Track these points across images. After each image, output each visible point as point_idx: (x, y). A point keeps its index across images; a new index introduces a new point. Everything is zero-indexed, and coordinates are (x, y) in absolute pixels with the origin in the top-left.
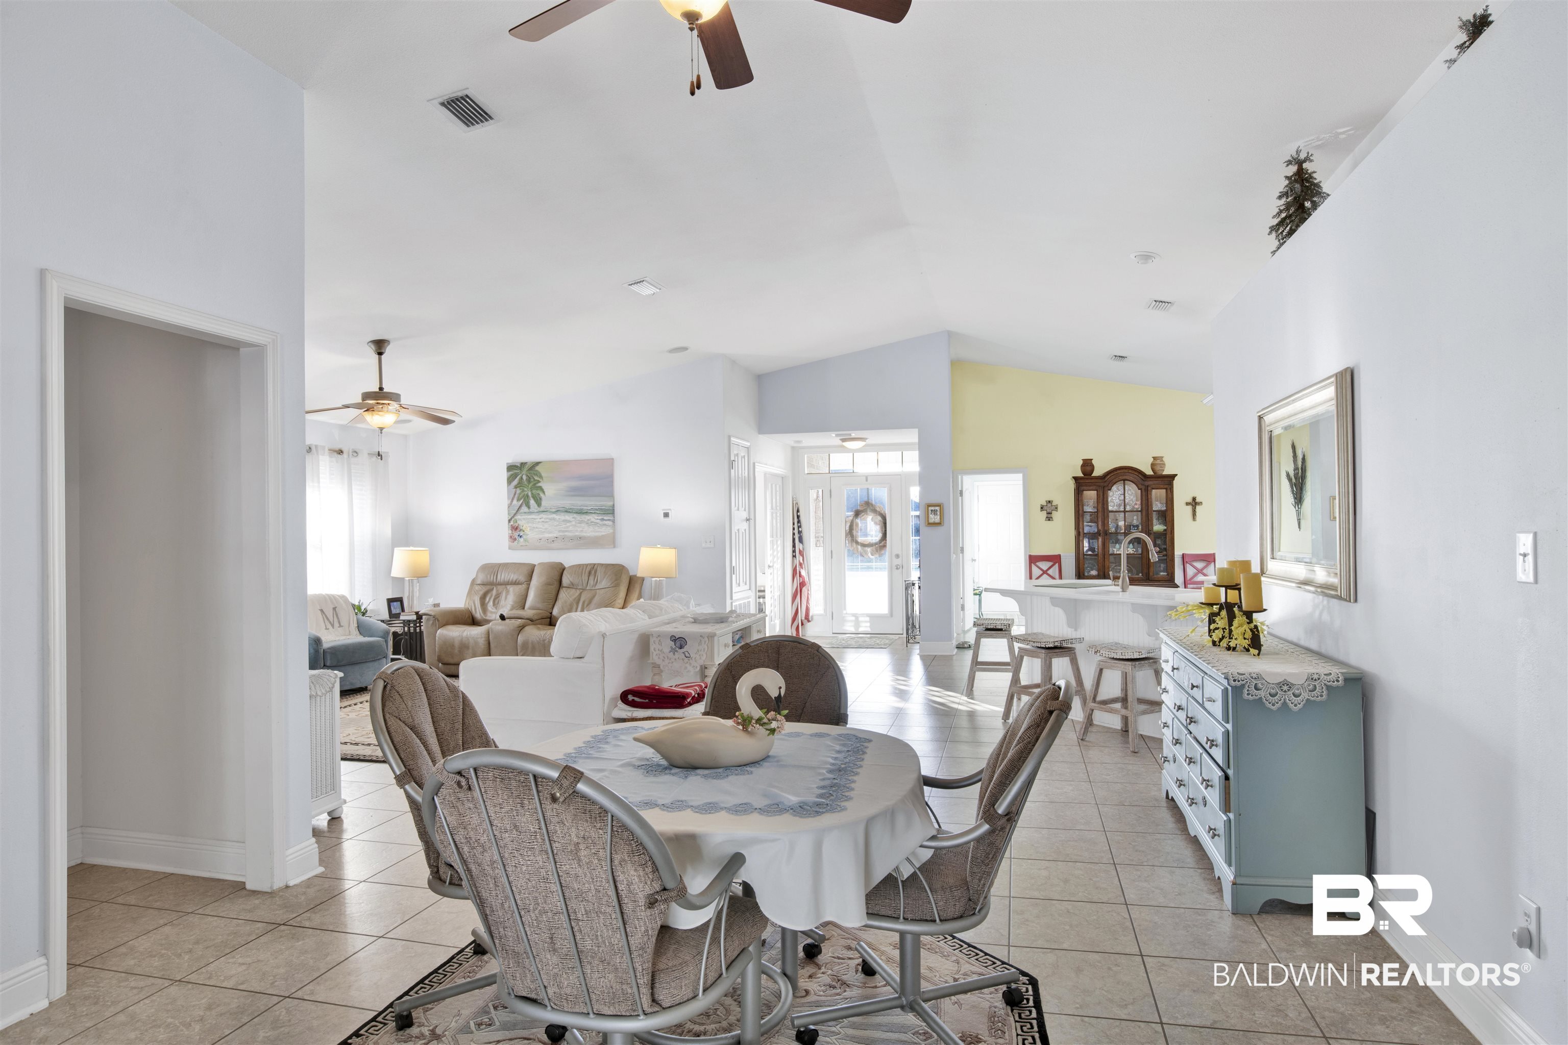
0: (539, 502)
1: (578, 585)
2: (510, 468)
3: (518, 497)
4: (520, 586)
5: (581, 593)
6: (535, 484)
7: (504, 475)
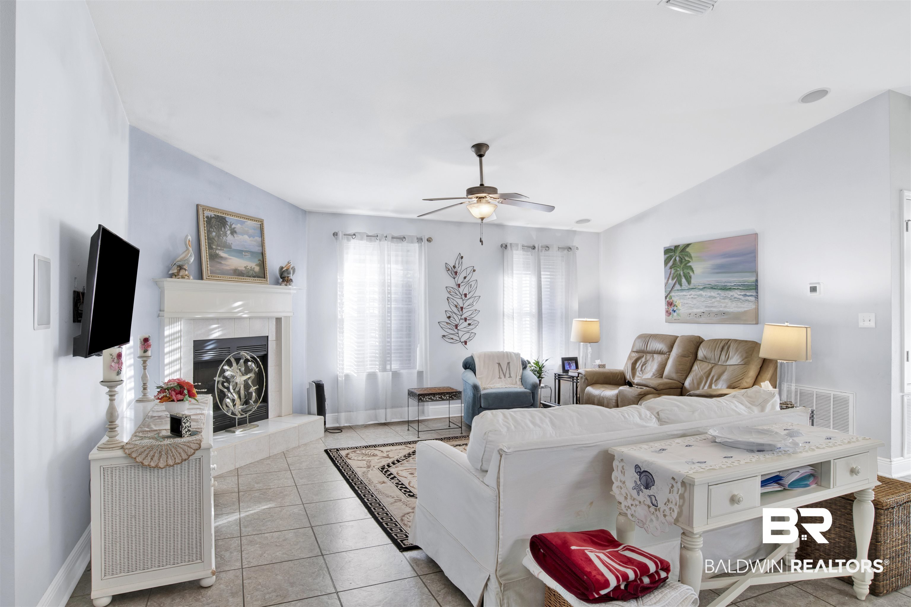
0: (689, 281)
1: (711, 359)
2: (667, 251)
3: (673, 276)
4: (663, 356)
5: (712, 367)
6: (686, 264)
7: (662, 258)
